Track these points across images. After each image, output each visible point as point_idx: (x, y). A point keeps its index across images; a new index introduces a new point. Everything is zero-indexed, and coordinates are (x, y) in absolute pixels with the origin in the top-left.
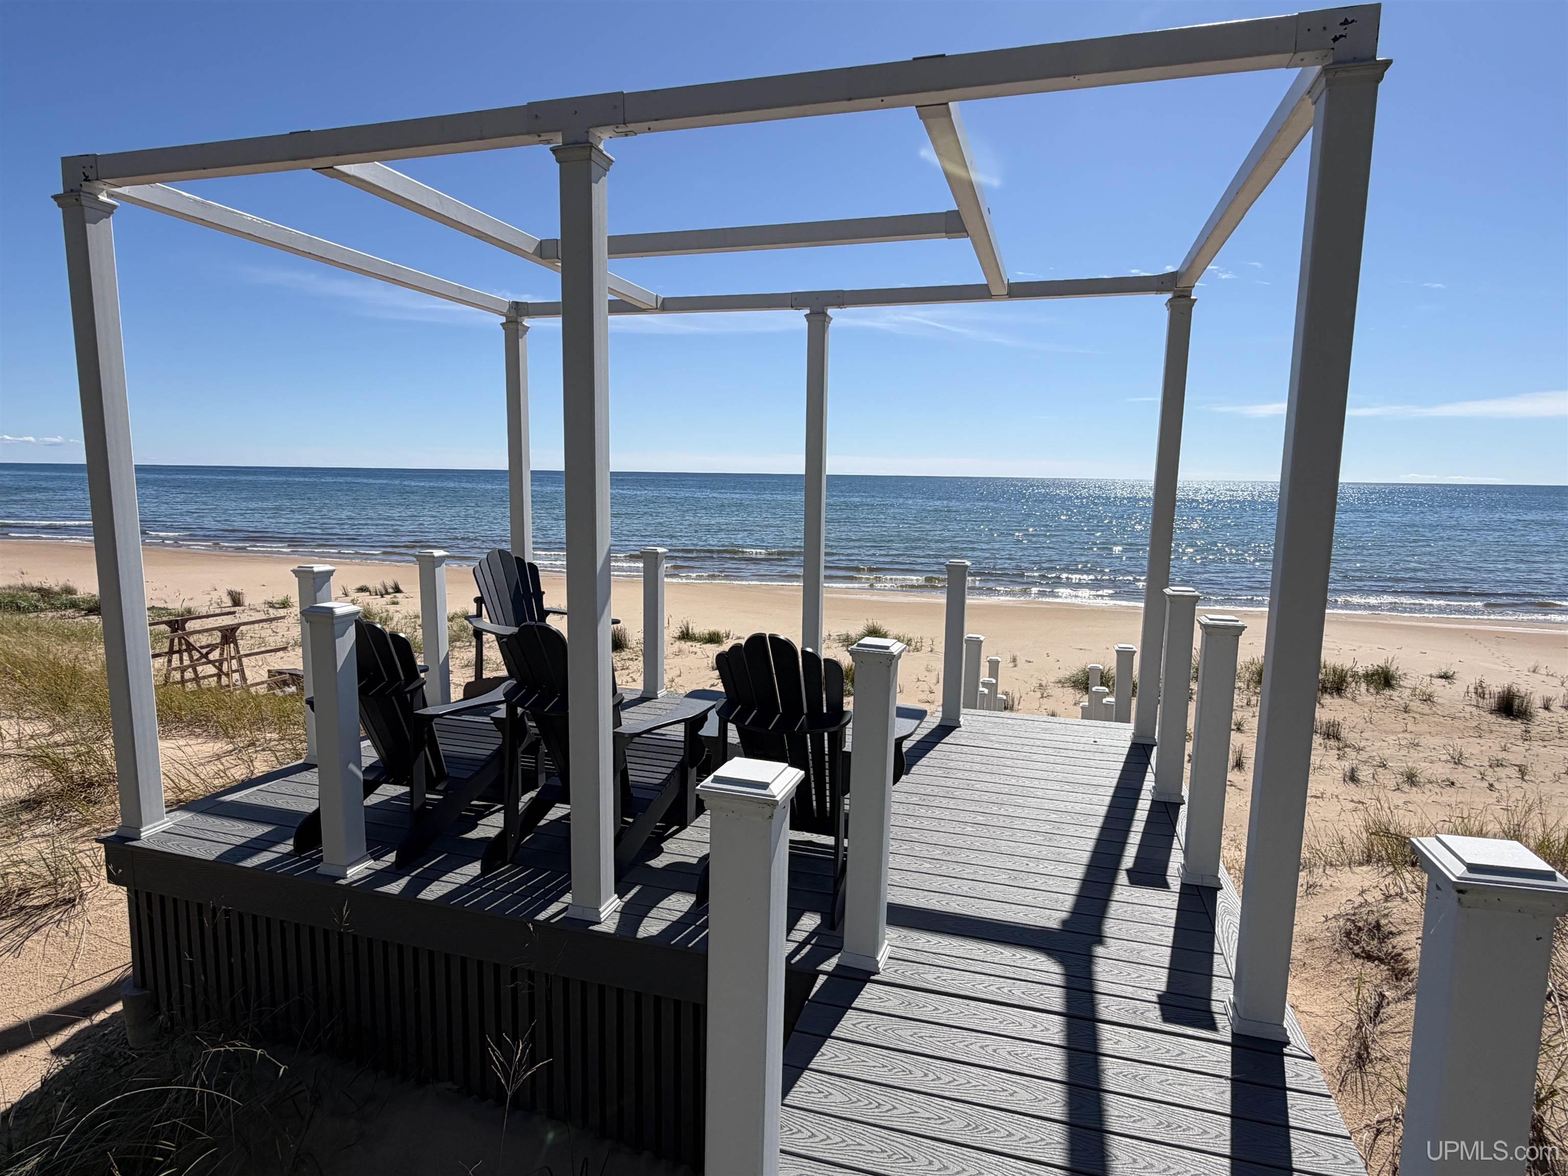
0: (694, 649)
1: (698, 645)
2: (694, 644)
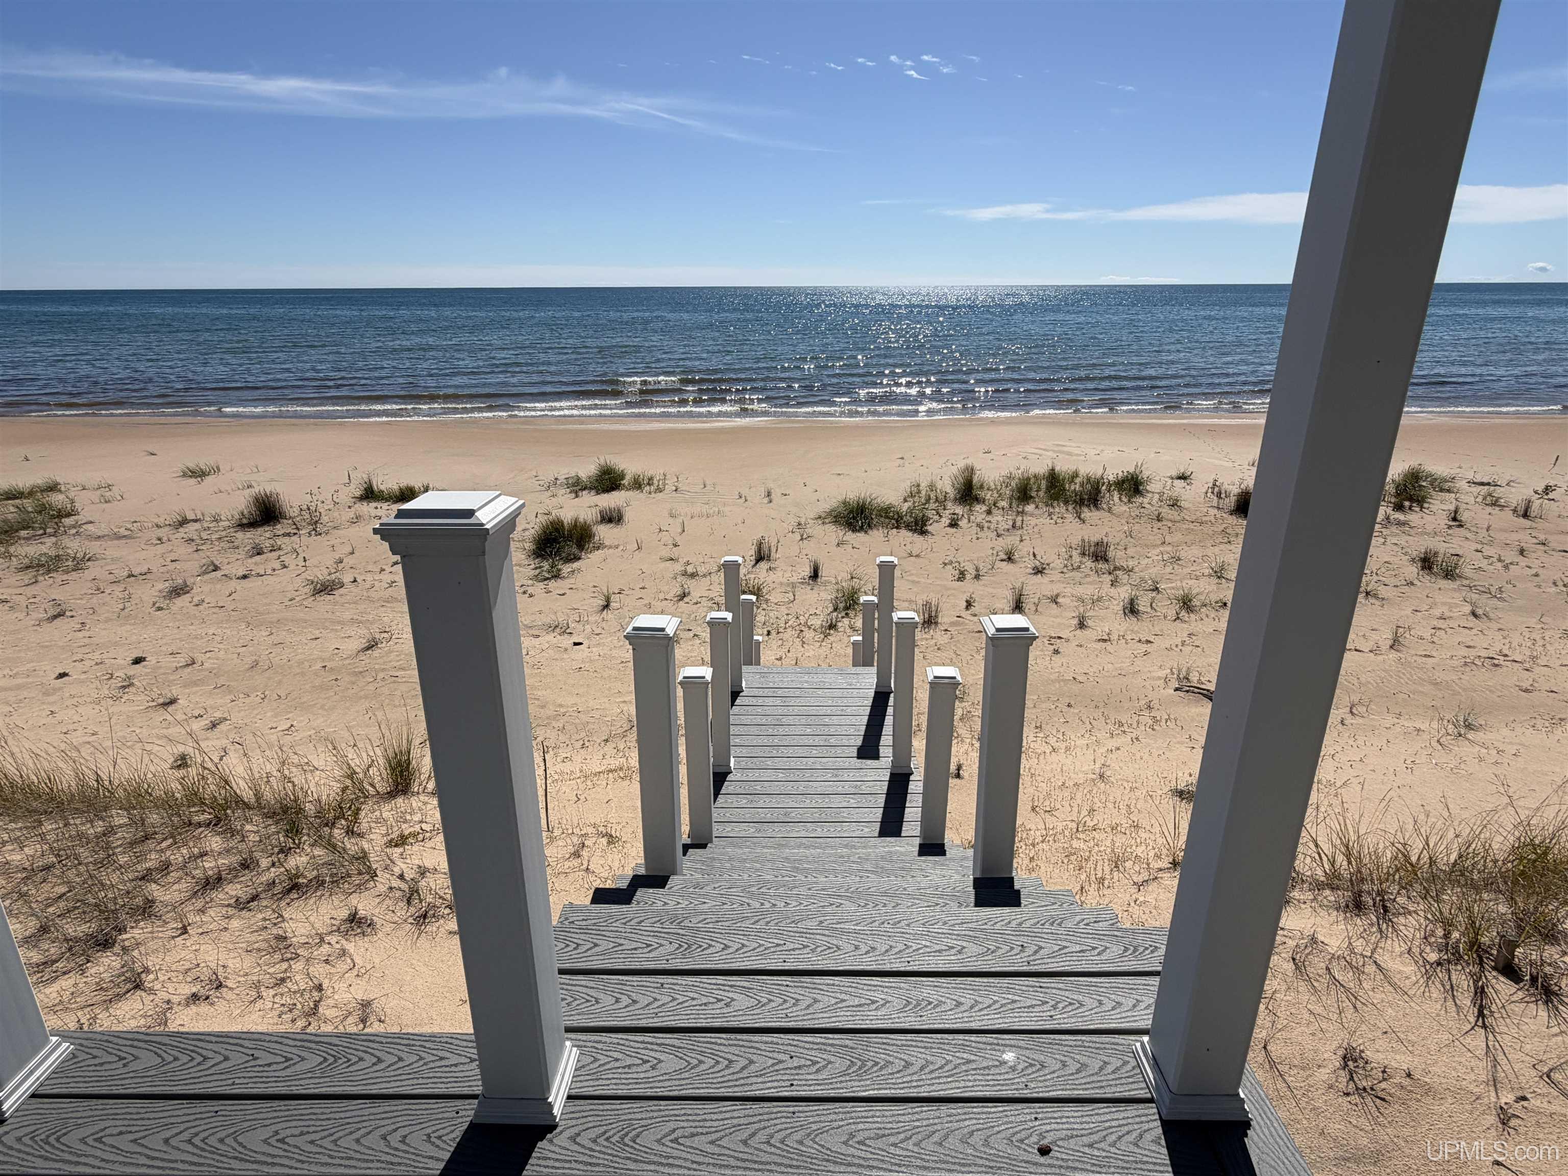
2: (379, 504)
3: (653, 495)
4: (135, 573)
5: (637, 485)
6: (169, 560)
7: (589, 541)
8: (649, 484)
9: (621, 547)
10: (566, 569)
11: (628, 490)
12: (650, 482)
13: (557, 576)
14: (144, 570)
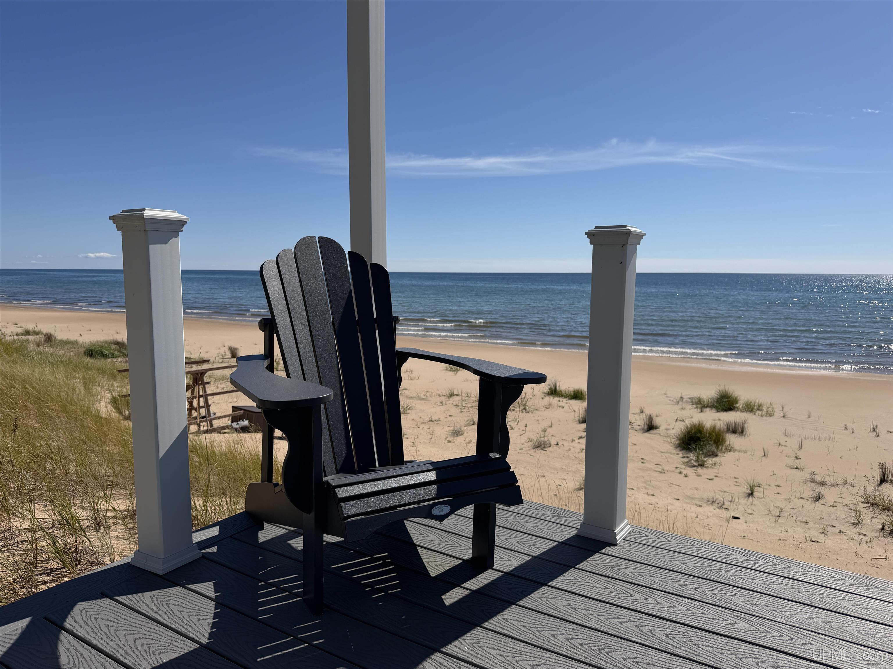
0: (561, 404)
1: (565, 400)
2: (561, 399)
3: (765, 418)
4: (433, 420)
5: (749, 408)
6: (448, 415)
7: (722, 445)
8: (758, 409)
9: (749, 453)
10: (710, 461)
11: (742, 411)
12: (760, 407)
13: (702, 465)
14: (437, 419)
